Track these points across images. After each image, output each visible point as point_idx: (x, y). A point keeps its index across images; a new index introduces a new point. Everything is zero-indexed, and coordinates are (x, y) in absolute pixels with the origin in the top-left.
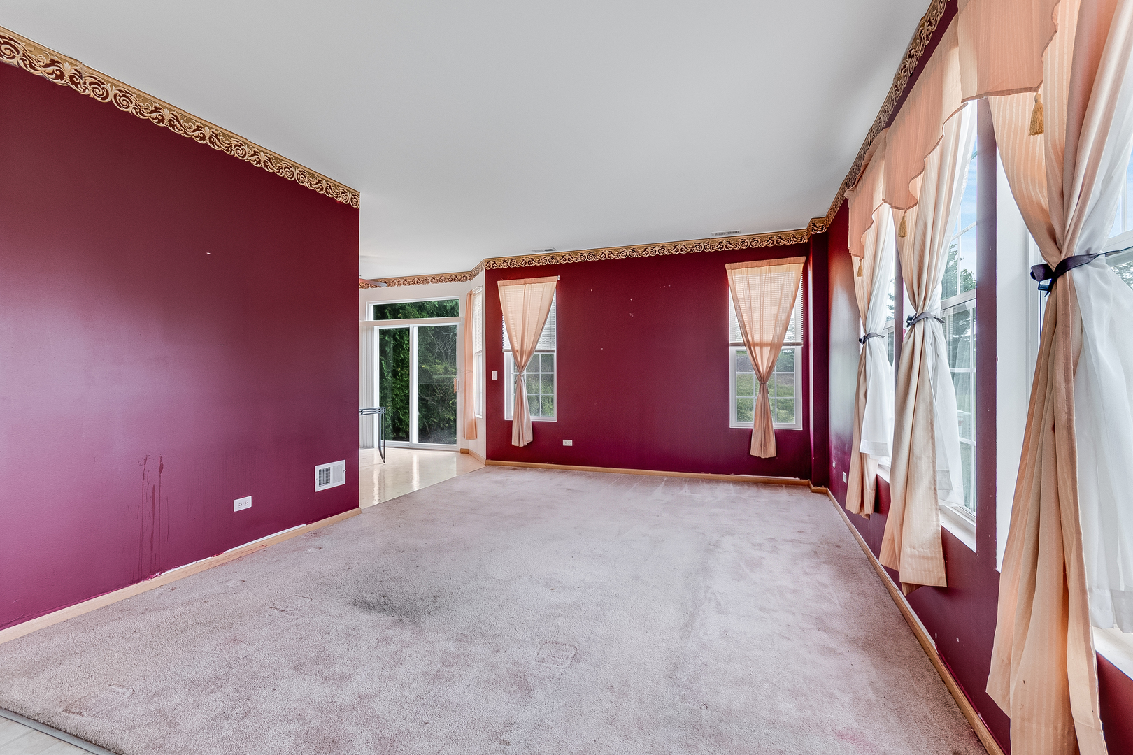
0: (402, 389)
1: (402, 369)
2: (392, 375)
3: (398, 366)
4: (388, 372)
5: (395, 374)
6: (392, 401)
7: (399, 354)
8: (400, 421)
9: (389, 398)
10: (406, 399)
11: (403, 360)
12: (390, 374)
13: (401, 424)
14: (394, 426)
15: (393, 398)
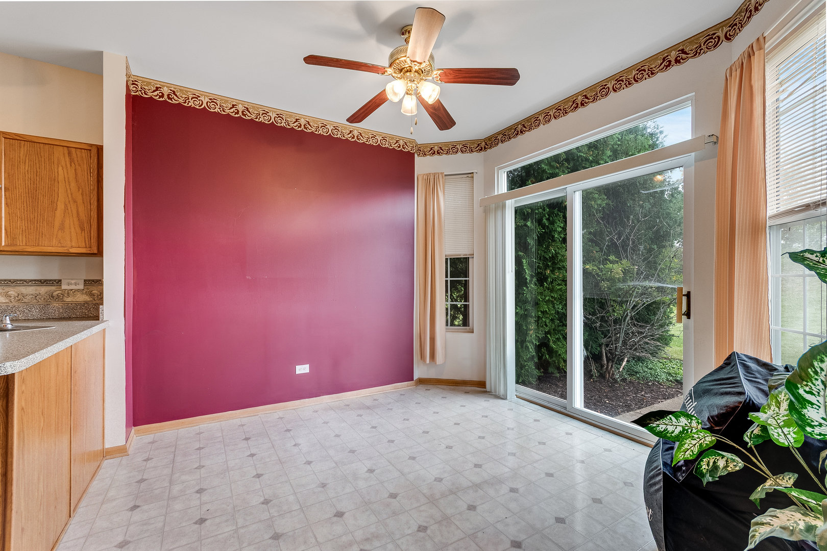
0: (553, 304)
1: (552, 271)
2: (538, 280)
3: (547, 267)
4: (532, 276)
5: (541, 279)
6: (537, 321)
7: (547, 248)
8: (551, 352)
9: (531, 317)
10: (562, 319)
11: (553, 258)
12: (535, 279)
13: (551, 357)
14: (540, 358)
15: (539, 317)
